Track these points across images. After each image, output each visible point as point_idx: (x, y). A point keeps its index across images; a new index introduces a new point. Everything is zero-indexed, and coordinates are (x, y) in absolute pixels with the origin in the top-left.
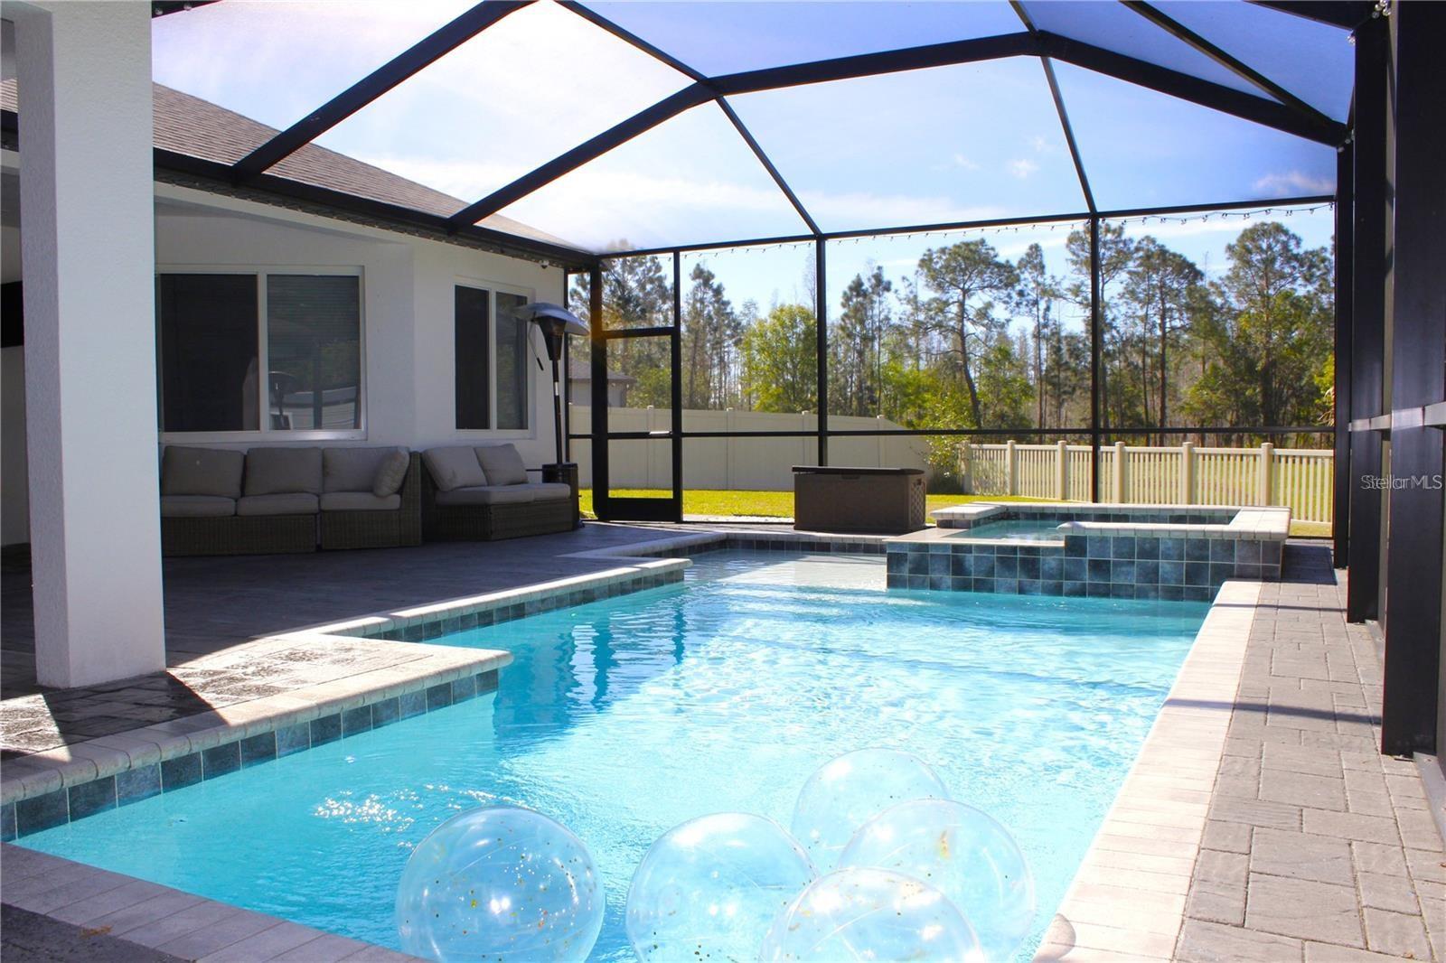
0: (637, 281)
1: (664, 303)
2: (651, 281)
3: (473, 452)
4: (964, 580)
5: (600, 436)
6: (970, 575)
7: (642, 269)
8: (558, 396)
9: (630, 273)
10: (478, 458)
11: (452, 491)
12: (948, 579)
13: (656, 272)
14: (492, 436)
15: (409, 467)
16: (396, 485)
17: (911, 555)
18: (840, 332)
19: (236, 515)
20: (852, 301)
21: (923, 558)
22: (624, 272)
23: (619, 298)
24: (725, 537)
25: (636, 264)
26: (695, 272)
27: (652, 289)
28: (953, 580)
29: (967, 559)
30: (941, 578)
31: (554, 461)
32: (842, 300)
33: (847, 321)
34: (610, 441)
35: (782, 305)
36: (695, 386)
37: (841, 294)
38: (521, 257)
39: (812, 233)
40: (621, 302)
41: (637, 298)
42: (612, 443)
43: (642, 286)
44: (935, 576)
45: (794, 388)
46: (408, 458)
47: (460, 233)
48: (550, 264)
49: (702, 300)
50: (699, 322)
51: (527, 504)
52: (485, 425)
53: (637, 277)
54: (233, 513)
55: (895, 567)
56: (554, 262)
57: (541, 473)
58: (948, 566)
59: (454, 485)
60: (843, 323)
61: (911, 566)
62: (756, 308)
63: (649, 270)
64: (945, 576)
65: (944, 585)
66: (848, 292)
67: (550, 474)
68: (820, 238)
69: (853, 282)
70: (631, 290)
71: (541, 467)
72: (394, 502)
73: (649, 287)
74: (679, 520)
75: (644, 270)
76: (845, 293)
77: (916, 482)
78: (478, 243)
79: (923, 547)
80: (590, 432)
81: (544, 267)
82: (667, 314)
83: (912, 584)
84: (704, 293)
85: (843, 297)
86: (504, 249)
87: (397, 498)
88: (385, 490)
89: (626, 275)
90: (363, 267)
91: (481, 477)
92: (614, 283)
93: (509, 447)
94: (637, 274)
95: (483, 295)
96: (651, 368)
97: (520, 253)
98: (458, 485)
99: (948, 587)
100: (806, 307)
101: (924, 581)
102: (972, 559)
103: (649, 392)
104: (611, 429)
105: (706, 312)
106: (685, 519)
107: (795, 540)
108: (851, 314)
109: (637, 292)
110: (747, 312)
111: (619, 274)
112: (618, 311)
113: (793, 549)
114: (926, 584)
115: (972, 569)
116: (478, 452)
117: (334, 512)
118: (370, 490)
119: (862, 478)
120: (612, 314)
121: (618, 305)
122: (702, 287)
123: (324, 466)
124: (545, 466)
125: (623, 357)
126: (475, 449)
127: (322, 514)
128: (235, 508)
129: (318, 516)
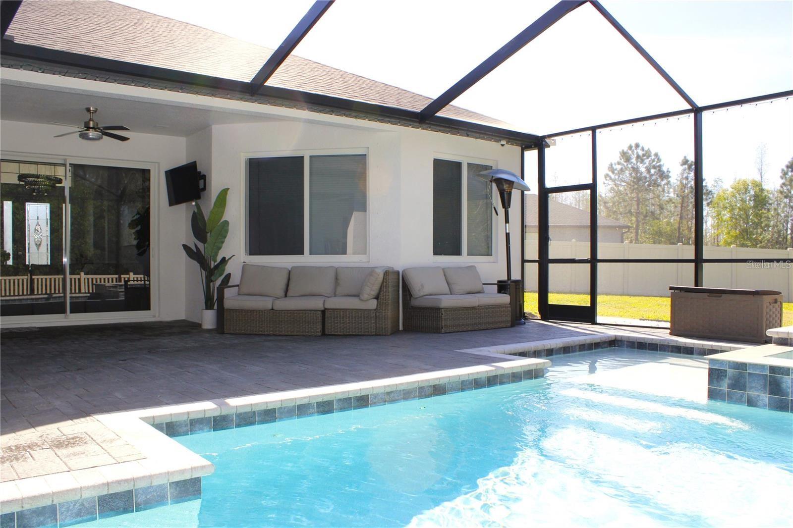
0: (646, 167)
1: (662, 180)
2: (654, 167)
3: (442, 271)
4: (782, 400)
5: (544, 261)
6: (787, 396)
7: (648, 160)
8: (509, 233)
9: (641, 163)
10: (445, 275)
11: (420, 297)
12: (765, 397)
13: (657, 162)
14: (463, 260)
15: (383, 282)
16: (374, 293)
17: (730, 372)
18: (780, 195)
19: (272, 309)
20: (788, 175)
21: (741, 375)
22: (637, 162)
23: (634, 178)
24: (613, 339)
25: (645, 157)
26: (682, 161)
27: (655, 172)
28: (770, 398)
29: (784, 380)
30: (759, 396)
31: (505, 278)
32: (781, 174)
33: (785, 188)
34: (550, 265)
35: (739, 180)
36: (681, 231)
37: (780, 171)
38: (483, 138)
39: (691, 108)
40: (635, 180)
41: (646, 178)
42: (551, 266)
43: (648, 171)
44: (753, 393)
45: (747, 231)
46: (381, 276)
47: (427, 122)
48: (507, 144)
49: (687, 178)
50: (684, 191)
51: (473, 308)
52: (457, 252)
53: (645, 165)
54: (270, 308)
55: (715, 382)
56: (509, 142)
57: (496, 286)
58: (765, 386)
59: (422, 294)
60: (781, 189)
61: (730, 382)
62: (722, 182)
63: (653, 161)
64: (762, 395)
65: (760, 403)
66: (785, 169)
67: (502, 287)
68: (697, 111)
69: (789, 162)
70: (641, 174)
71: (496, 283)
72: (373, 304)
73: (653, 171)
74: (594, 322)
75: (650, 161)
76: (783, 170)
77: (774, 301)
78: (448, 129)
79: (741, 367)
80: (537, 259)
81: (503, 145)
82: (664, 187)
83: (729, 398)
84: (688, 174)
85: (782, 173)
86: (469, 133)
87: (375, 301)
88: (365, 296)
89: (639, 164)
90: (368, 148)
91: (445, 288)
92: (631, 169)
93: (472, 268)
94: (645, 163)
95: (456, 166)
96: (654, 219)
97: (482, 136)
98: (425, 294)
99: (766, 406)
100: (757, 180)
101: (742, 396)
102: (790, 381)
103: (652, 234)
104: (551, 257)
105: (689, 186)
106: (598, 322)
107: (666, 343)
108: (788, 183)
109: (645, 174)
110: (716, 185)
111: (634, 164)
112: (633, 186)
113: (665, 351)
114: (743, 399)
115: (790, 390)
116: (445, 272)
117: (334, 310)
118: (357, 296)
119: (724, 296)
120: (630, 188)
121: (634, 182)
122: (687, 170)
123: (337, 279)
124: (499, 282)
125: (636, 213)
126: (443, 269)
127: (326, 311)
128: (271, 305)
129: (323, 312)
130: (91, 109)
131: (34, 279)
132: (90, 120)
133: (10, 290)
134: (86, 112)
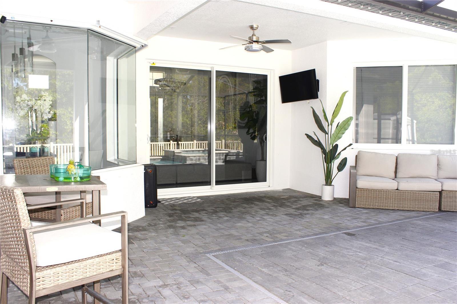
19: (397, 189)
117: (450, 191)
123: (438, 164)
127: (443, 192)
128: (397, 186)
129: (440, 193)
130: (254, 26)
131: (179, 144)
132: (253, 35)
133: (158, 152)
134: (250, 29)
